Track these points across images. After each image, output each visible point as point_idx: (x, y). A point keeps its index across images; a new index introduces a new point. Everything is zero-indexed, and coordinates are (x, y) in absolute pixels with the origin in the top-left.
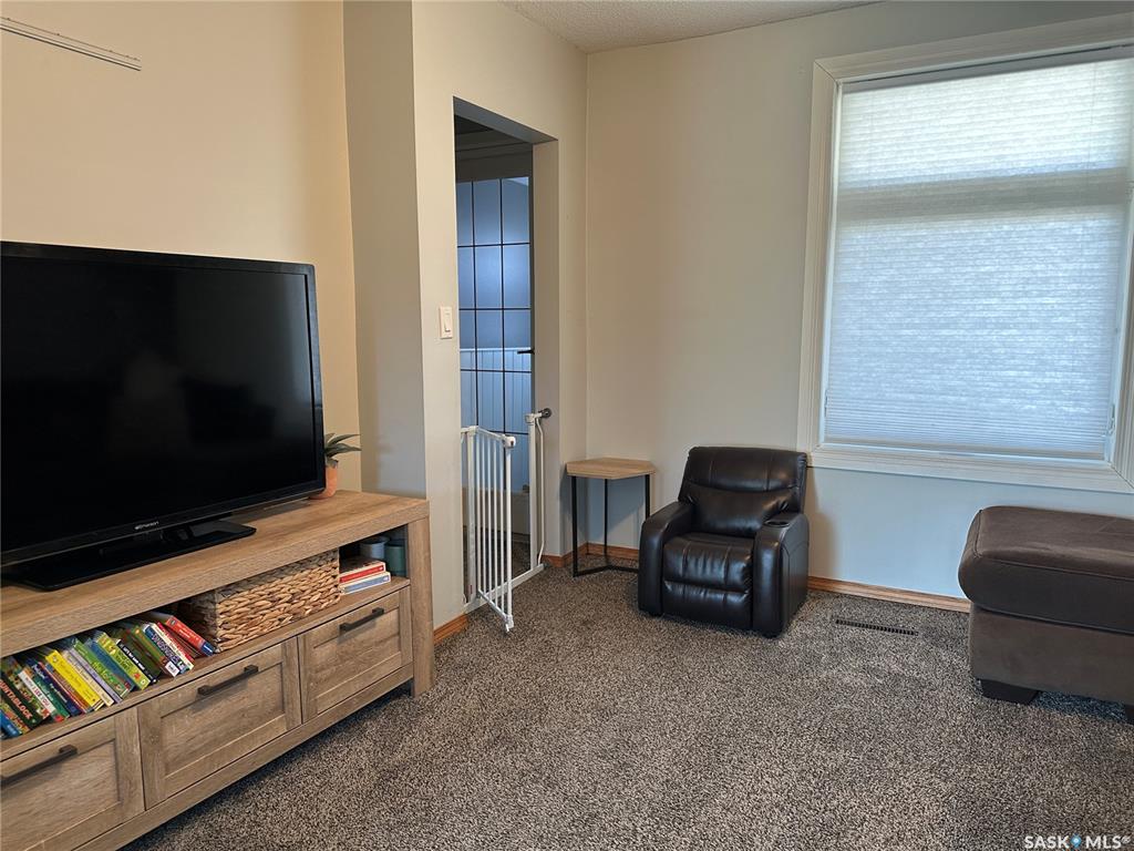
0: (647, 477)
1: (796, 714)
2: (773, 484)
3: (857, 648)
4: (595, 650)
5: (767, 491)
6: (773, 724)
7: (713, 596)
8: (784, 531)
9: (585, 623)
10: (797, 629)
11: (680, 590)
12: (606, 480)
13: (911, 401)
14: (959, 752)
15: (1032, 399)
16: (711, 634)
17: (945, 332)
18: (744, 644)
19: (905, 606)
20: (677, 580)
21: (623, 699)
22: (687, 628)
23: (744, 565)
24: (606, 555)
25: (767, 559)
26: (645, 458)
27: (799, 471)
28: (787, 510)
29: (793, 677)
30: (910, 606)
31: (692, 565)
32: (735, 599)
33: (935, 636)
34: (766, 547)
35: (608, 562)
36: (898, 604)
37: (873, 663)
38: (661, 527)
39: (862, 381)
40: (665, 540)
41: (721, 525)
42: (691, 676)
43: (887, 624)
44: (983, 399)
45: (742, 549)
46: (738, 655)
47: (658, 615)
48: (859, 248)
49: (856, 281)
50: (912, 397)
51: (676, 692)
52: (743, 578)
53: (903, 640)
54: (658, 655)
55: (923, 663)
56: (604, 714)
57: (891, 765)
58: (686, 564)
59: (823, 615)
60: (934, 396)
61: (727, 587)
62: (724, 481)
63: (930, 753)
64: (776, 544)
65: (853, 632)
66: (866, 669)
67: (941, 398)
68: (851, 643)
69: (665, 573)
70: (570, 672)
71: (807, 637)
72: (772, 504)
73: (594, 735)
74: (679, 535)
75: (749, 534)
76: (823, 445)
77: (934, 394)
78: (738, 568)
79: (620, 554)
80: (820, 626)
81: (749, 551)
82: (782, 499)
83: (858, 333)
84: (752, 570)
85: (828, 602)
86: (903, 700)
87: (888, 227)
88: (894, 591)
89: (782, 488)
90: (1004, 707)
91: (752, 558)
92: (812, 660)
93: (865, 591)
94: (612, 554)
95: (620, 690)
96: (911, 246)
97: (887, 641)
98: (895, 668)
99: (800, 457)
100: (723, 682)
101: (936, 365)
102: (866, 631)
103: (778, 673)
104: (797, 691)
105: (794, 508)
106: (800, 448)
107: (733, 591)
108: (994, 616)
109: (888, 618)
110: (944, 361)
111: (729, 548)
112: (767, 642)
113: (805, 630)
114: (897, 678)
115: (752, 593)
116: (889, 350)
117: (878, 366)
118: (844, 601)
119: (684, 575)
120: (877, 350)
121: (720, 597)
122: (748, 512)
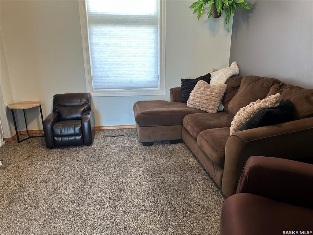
0: (40, 106)
1: (103, 164)
2: (82, 103)
3: (113, 143)
4: (36, 164)
5: (81, 105)
6: (98, 168)
7: (71, 138)
8: (89, 116)
9: (28, 157)
10: (95, 142)
11: (60, 139)
12: (24, 109)
13: (115, 77)
14: (142, 160)
16: (71, 149)
17: (121, 58)
18: (82, 149)
19: (120, 129)
20: (58, 136)
21: (51, 175)
22: (64, 149)
23: (79, 127)
24: (28, 134)
25: (86, 124)
26: (37, 100)
27: (89, 98)
28: (87, 110)
29: (99, 154)
30: (121, 129)
31: (63, 131)
32: (78, 138)
33: (129, 135)
34: (85, 121)
35: (30, 136)
36: (118, 129)
37: (117, 145)
38: (51, 121)
39: (102, 71)
40: (52, 125)
41: (69, 117)
42: (70, 162)
43: (117, 135)
44: (132, 75)
45: (78, 123)
46: (82, 152)
47: (53, 148)
48: (96, 33)
49: (97, 42)
50: (115, 75)
51: (67, 168)
52: (80, 131)
53: (122, 138)
54: (58, 159)
55: (128, 142)
56: (46, 182)
57: (129, 168)
58: (61, 131)
59: (101, 136)
60: (121, 75)
61: (75, 135)
62: (67, 104)
63: (137, 162)
64: (88, 120)
65: (110, 139)
66: (116, 147)
67: (122, 75)
68: (110, 141)
69: (54, 135)
70: (29, 173)
71: (99, 143)
72: (82, 109)
73: (45, 189)
74: (56, 123)
75: (78, 119)
76: (94, 90)
77: (120, 74)
78: (77, 129)
79: (33, 132)
80: (101, 139)
81: (80, 123)
82: (86, 107)
83: (99, 58)
84: (82, 128)
85: (101, 132)
86: (127, 152)
87: (104, 27)
88: (117, 126)
89: (85, 104)
90: (148, 147)
91: (82, 125)
92: (102, 148)
93: (110, 127)
94: (29, 133)
95: (49, 173)
96: (110, 33)
97: (119, 139)
98: (123, 145)
99: (89, 94)
100: (80, 161)
101: (120, 67)
102: (113, 137)
103: (95, 154)
104: (101, 158)
105: (89, 109)
106: (88, 92)
107: (77, 135)
108: (144, 127)
109: (117, 133)
110: (122, 65)
111: (74, 124)
112: (89, 147)
113: (98, 141)
114: (124, 147)
115: (83, 135)
116: (108, 63)
117: (106, 67)
118: (105, 131)
119: (61, 134)
120: (104, 62)
121: (73, 138)
122: (76, 112)
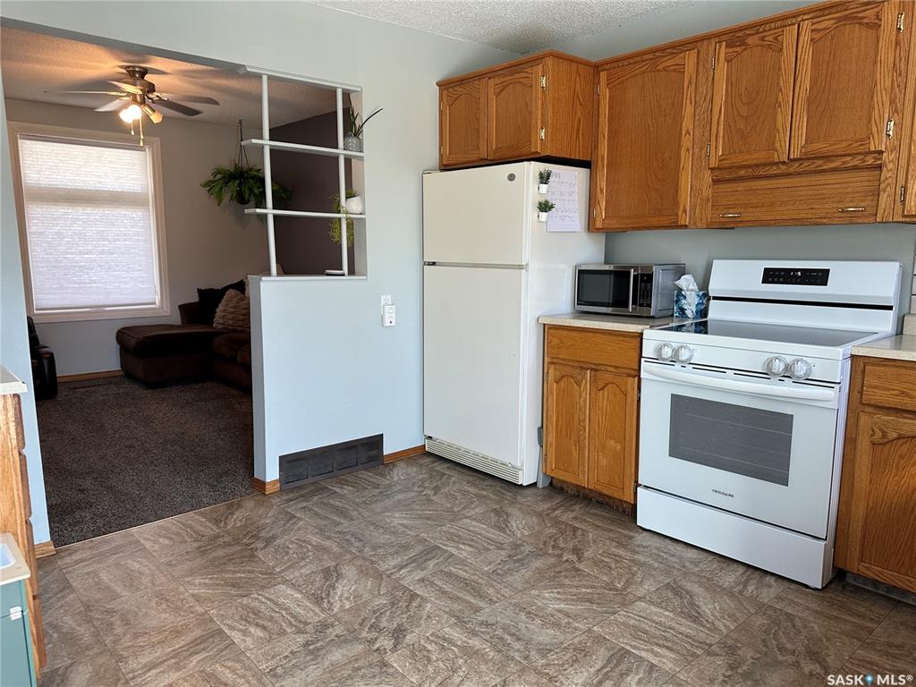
15: (126, 283)
17: (86, 256)
25: (45, 363)
30: (92, 379)
33: (114, 383)
34: (45, 357)
36: (86, 380)
39: (51, 280)
43: (91, 385)
44: (108, 284)
50: (76, 286)
53: (105, 386)
64: (49, 355)
65: (82, 390)
67: (89, 285)
68: (86, 392)
71: (66, 395)
77: (86, 283)
80: (65, 391)
83: (45, 256)
86: (127, 397)
96: (66, 216)
97: (99, 388)
101: (85, 271)
102: (87, 388)
110: (89, 269)
112: (53, 400)
113: (62, 394)
116: (62, 264)
117: (58, 272)
118: (63, 384)
